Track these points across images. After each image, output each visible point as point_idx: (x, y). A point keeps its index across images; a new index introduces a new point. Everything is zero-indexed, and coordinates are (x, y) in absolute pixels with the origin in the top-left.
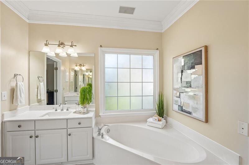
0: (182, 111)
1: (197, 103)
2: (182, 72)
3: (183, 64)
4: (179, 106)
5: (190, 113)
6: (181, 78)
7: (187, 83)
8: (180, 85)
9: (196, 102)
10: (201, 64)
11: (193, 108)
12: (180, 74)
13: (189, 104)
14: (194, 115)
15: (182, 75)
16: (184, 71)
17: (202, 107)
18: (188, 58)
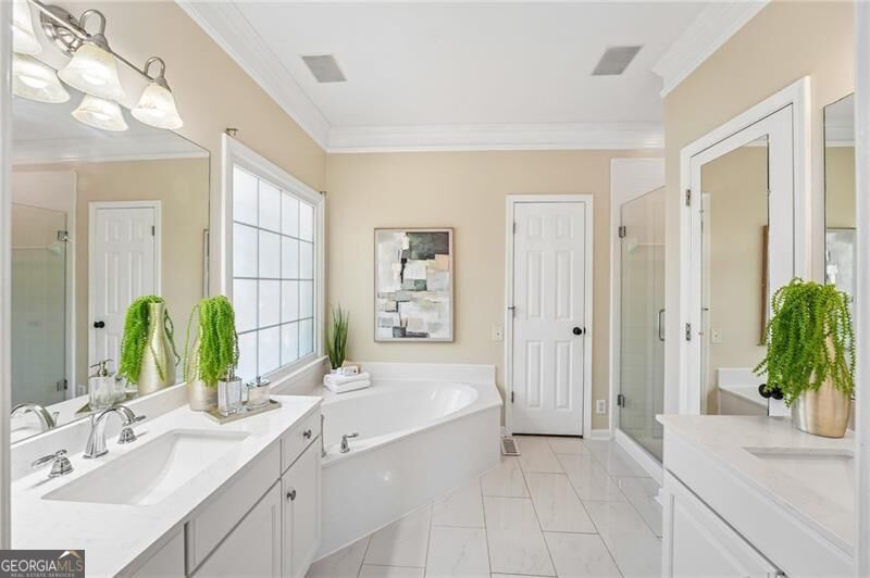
0: (404, 335)
1: (439, 316)
2: (404, 261)
3: (406, 247)
4: (395, 328)
5: (424, 335)
6: (402, 274)
7: (416, 282)
8: (397, 286)
9: (436, 314)
10: (448, 253)
11: (430, 324)
12: (400, 265)
13: (421, 320)
14: (433, 336)
15: (403, 267)
16: (408, 260)
17: (447, 320)
18: (420, 239)
